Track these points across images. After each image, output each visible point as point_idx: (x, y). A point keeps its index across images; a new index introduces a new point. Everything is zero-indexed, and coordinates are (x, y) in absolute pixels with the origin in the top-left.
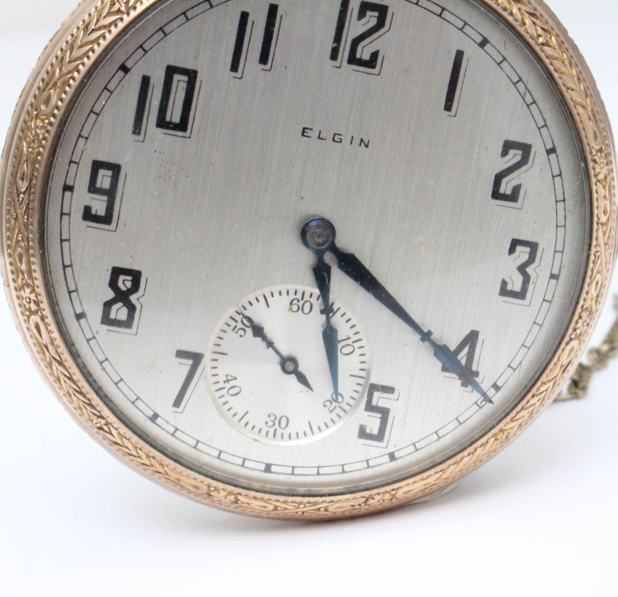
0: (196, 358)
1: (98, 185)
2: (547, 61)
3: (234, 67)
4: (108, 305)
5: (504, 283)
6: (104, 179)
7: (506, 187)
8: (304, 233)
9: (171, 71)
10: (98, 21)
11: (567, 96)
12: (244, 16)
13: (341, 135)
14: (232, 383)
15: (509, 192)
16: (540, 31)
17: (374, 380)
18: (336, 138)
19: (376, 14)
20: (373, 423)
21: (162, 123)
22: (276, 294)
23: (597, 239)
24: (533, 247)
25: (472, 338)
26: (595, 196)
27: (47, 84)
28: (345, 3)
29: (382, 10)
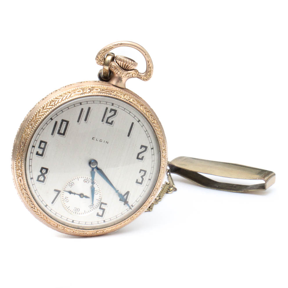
0: (59, 192)
1: (41, 146)
2: (154, 127)
3: (78, 121)
4: (39, 177)
5: (137, 180)
6: (43, 145)
7: (140, 157)
8: (90, 163)
9: (63, 121)
10: (46, 107)
11: (158, 136)
12: (82, 109)
14: (67, 199)
15: (141, 158)
16: (153, 120)
17: (102, 201)
18: (101, 141)
19: (114, 112)
20: (101, 212)
21: (59, 133)
22: (81, 178)
23: (161, 171)
24: (145, 172)
25: (128, 193)
26: (162, 160)
27: (31, 121)
28: (107, 109)
29: (115, 111)
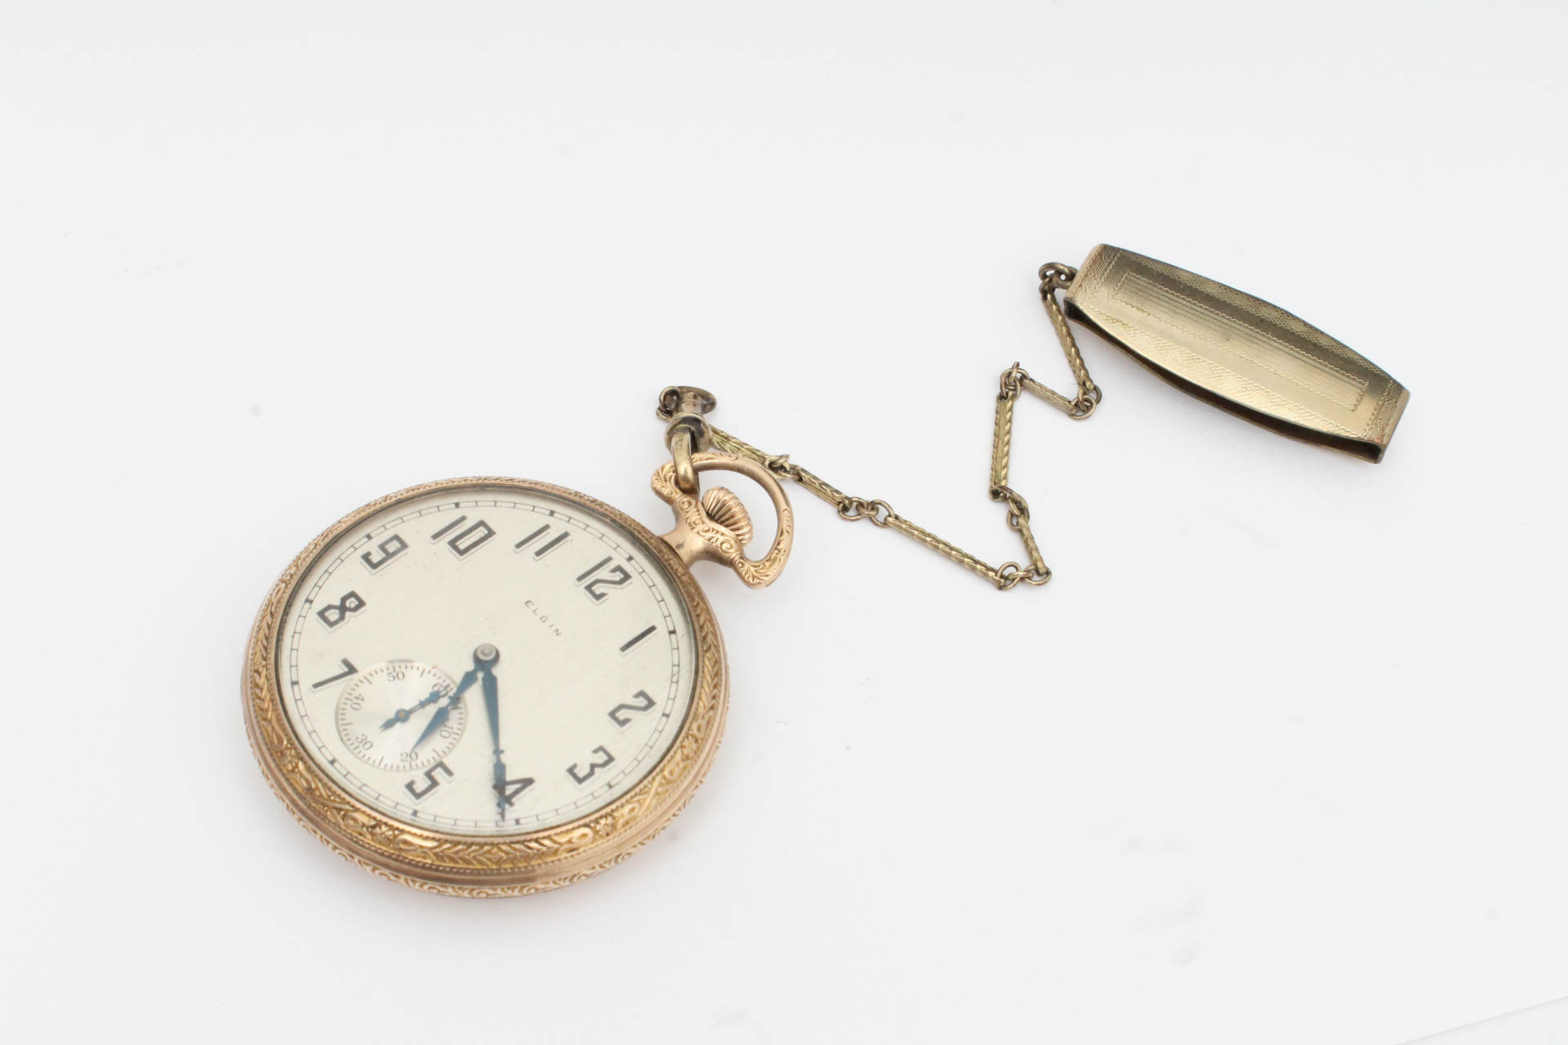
0: (352, 670)
1: (387, 547)
3: (519, 546)
4: (329, 607)
5: (575, 766)
6: (393, 547)
7: (621, 715)
8: (479, 653)
9: (482, 523)
12: (547, 527)
14: (359, 701)
15: (621, 718)
17: (447, 761)
18: (543, 619)
19: (622, 576)
20: (422, 784)
21: (453, 543)
22: (432, 674)
24: (611, 759)
25: (527, 782)
28: (609, 559)
29: (627, 577)
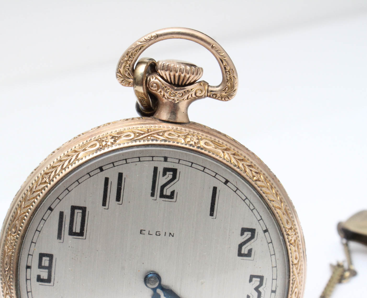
1: (43, 265)
2: (259, 189)
3: (104, 204)
5: (248, 297)
6: (46, 261)
7: (245, 250)
8: (146, 280)
9: (73, 208)
10: (36, 187)
11: (271, 205)
12: (107, 180)
13: (160, 232)
15: (246, 252)
16: (254, 174)
18: (158, 234)
19: (172, 173)
21: (71, 233)
23: (293, 272)
24: (261, 278)
26: (289, 251)
27: (15, 218)
28: (156, 169)
29: (174, 171)
